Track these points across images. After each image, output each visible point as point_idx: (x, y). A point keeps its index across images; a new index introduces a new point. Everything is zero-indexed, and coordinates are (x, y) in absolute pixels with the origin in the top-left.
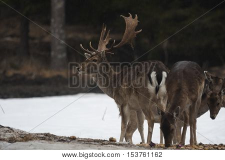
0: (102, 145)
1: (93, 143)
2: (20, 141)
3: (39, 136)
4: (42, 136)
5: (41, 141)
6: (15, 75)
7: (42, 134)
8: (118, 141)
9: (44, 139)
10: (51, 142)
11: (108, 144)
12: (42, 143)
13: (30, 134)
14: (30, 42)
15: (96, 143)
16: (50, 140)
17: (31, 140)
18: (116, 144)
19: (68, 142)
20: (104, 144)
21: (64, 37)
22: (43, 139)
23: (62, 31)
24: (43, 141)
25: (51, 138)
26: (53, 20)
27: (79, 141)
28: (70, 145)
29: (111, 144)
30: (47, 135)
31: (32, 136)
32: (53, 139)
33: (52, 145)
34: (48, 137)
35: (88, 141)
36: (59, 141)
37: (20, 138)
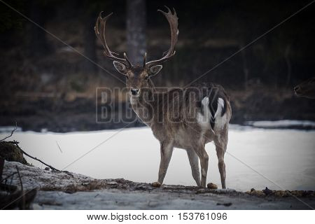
0: (196, 194)
1: (184, 191)
2: (82, 191)
3: (109, 183)
4: (113, 183)
5: (111, 190)
6: (78, 99)
7: (113, 180)
8: (220, 188)
9: (116, 188)
10: (126, 191)
11: (206, 192)
12: (113, 192)
13: (96, 181)
14: (99, 52)
15: (189, 191)
16: (125, 188)
17: (97, 188)
18: (216, 193)
19: (149, 191)
20: (200, 192)
21: (145, 44)
22: (114, 186)
23: (142, 37)
24: (114, 190)
25: (125, 186)
26: (129, 22)
27: (165, 188)
28: (153, 195)
29: (209, 192)
30: (119, 181)
31: (99, 183)
32: (128, 187)
33: (127, 194)
34: (121, 185)
35: (178, 189)
36: (137, 189)
37: (82, 187)
